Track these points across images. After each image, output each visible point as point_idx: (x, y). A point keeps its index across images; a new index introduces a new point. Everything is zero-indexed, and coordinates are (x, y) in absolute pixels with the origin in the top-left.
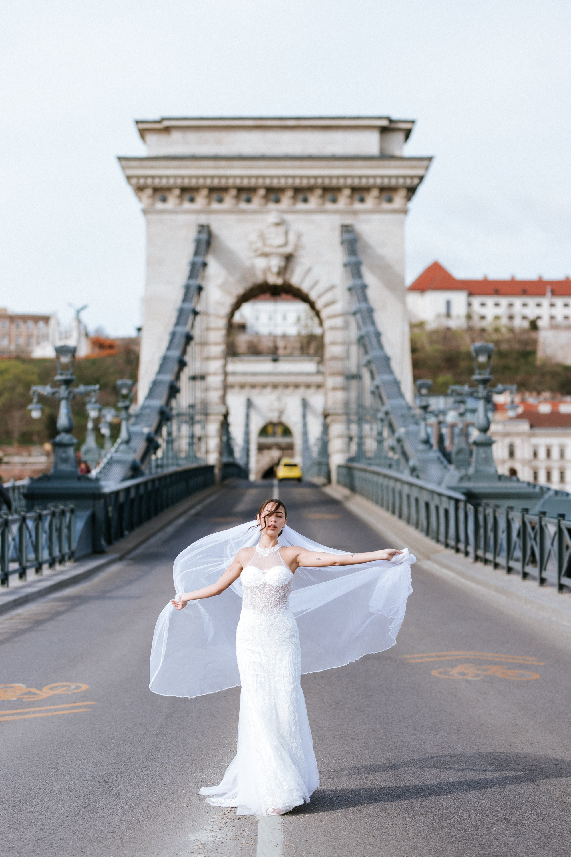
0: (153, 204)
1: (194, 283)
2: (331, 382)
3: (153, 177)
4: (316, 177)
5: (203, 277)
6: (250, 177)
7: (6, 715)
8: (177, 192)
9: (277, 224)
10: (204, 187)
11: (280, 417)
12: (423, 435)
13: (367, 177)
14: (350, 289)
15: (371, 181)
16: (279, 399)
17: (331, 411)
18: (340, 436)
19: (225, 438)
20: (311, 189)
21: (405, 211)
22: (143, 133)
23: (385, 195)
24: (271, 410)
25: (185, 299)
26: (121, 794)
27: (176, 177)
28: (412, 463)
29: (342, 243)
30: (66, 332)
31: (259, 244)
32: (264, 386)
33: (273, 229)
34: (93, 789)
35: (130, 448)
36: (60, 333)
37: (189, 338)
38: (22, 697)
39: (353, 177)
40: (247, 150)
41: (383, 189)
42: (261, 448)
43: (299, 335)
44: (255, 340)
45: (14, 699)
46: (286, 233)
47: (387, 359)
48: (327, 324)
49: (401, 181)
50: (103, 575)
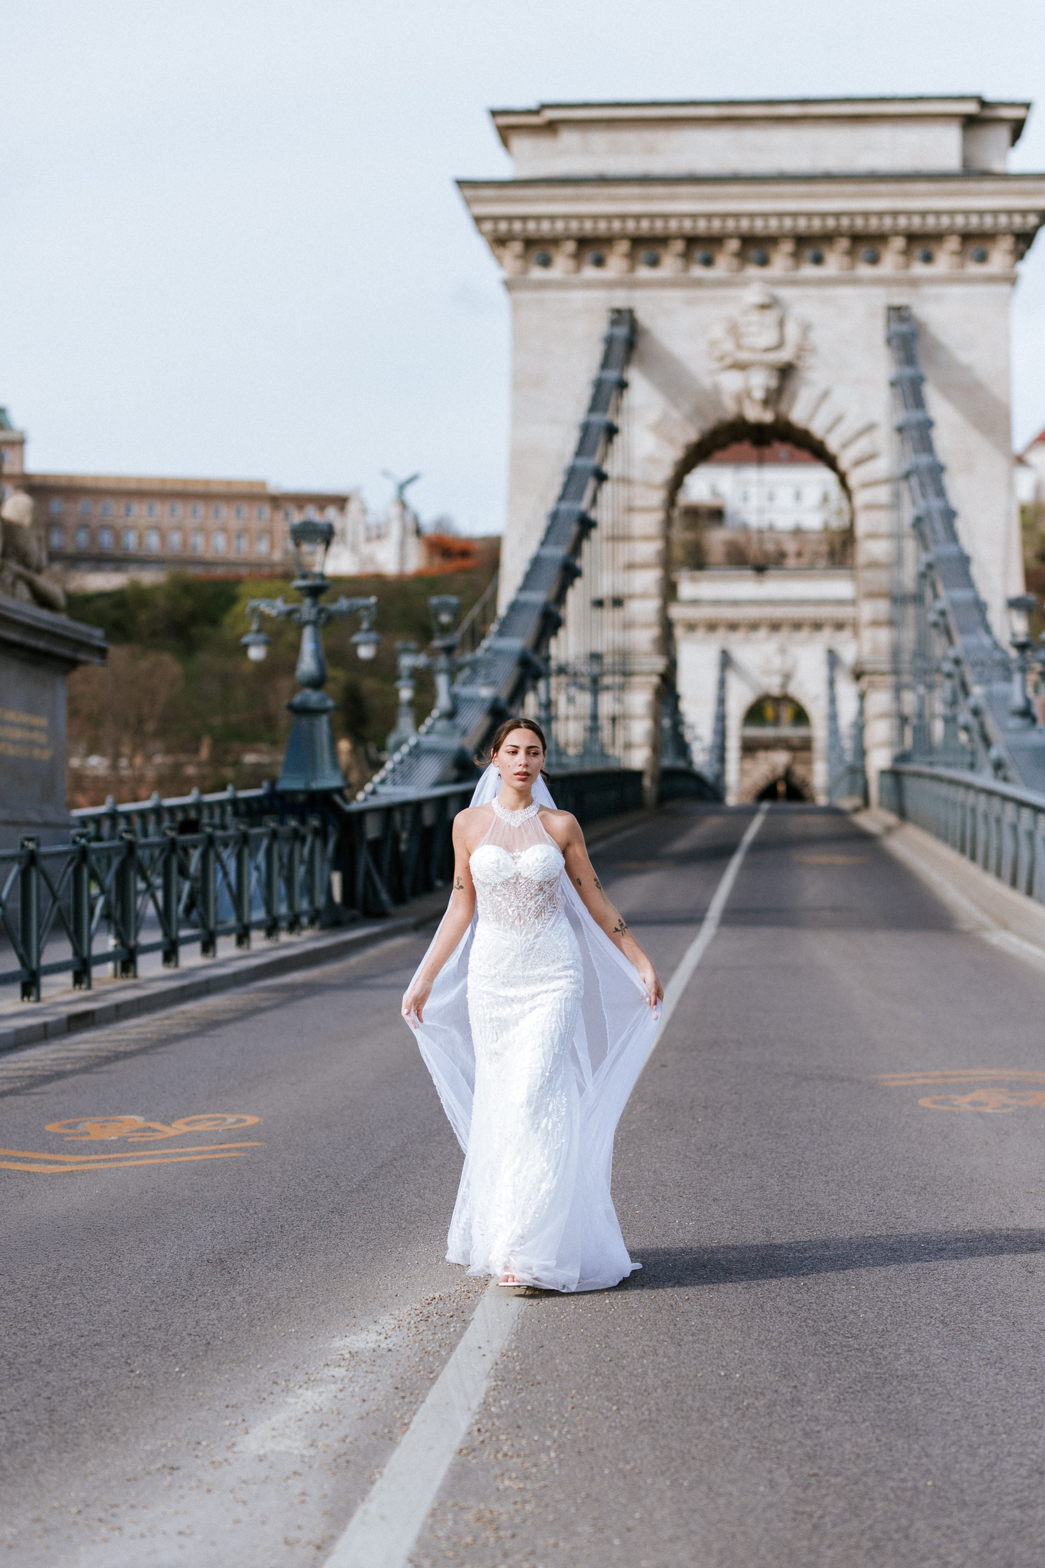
0: (525, 271)
1: (599, 419)
2: (868, 610)
3: (524, 218)
4: (838, 215)
5: (618, 410)
6: (709, 216)
7: (88, 1162)
8: (570, 246)
9: (764, 307)
10: (623, 236)
11: (784, 685)
12: (1018, 701)
13: (938, 213)
14: (900, 430)
15: (945, 221)
16: (783, 651)
17: (868, 667)
18: (883, 716)
19: (666, 723)
20: (828, 238)
21: (1012, 280)
22: (505, 133)
23: (973, 248)
24: (767, 672)
25: (582, 450)
26: (239, 1279)
27: (567, 217)
28: (994, 753)
29: (889, 341)
30: (378, 526)
31: (728, 346)
32: (754, 626)
33: (755, 317)
34: (193, 1271)
35: (455, 727)
36: (368, 529)
37: (586, 525)
38: (129, 1135)
39: (909, 213)
40: (705, 164)
41: (967, 237)
42: (749, 748)
43: (826, 529)
44: (741, 539)
45: (113, 1138)
46: (781, 324)
47: (964, 561)
48: (861, 498)
49: (1003, 220)
50: (372, 952)
